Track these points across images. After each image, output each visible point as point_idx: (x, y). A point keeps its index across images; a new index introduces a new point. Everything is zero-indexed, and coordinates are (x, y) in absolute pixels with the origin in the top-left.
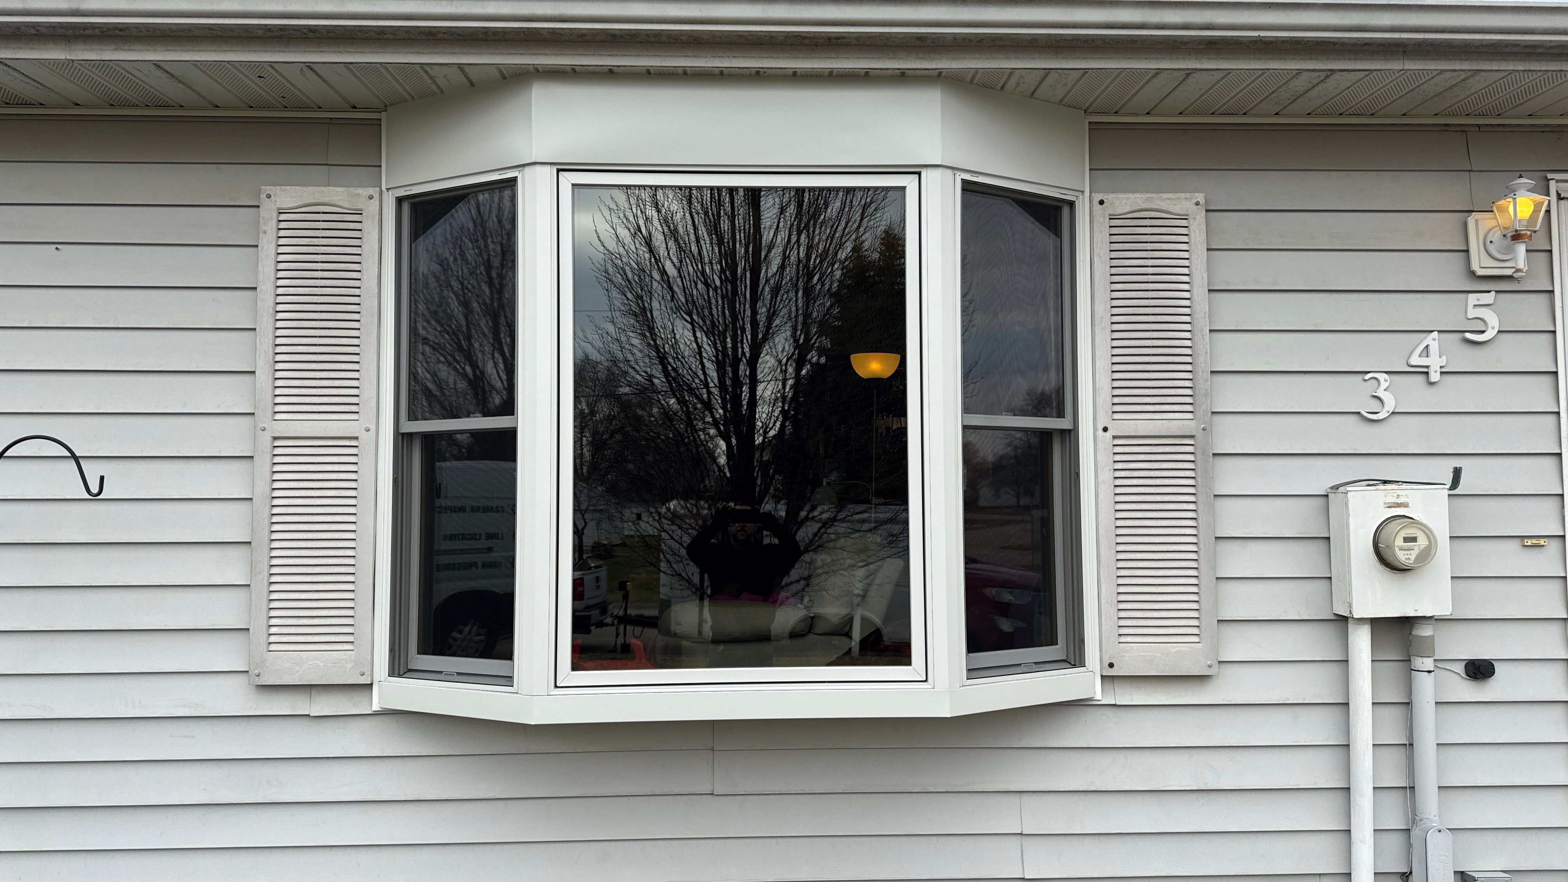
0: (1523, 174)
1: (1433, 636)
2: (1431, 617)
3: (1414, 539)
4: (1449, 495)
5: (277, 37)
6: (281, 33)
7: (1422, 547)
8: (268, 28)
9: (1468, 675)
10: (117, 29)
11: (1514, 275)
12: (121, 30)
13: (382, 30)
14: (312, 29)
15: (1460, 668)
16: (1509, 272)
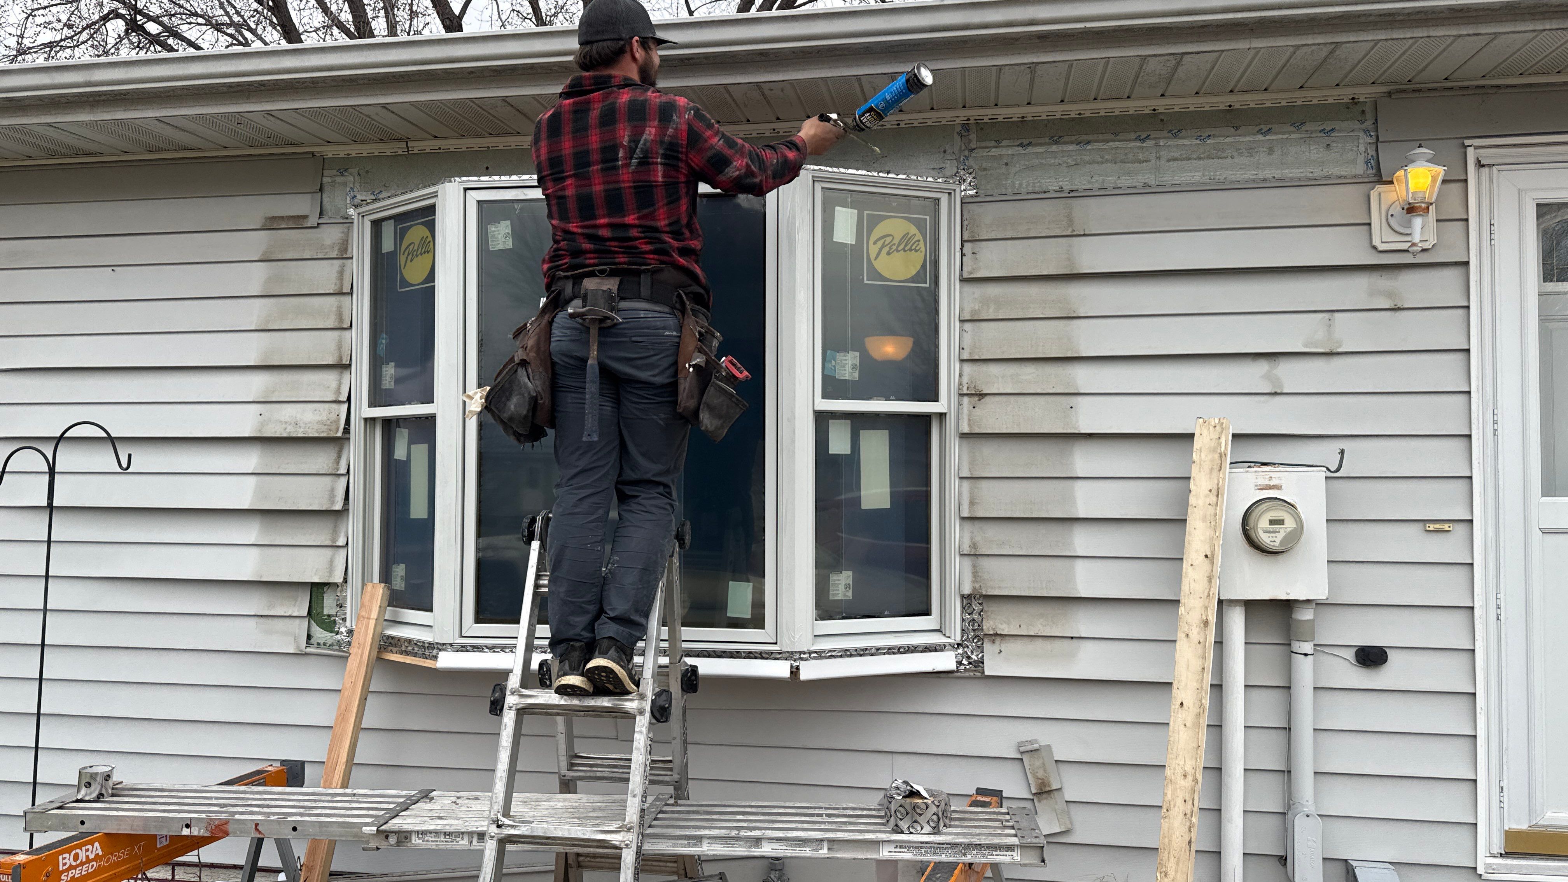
0: (1423, 143)
1: (1313, 620)
2: (1308, 601)
3: (1281, 522)
4: (1326, 478)
5: (238, 91)
6: (240, 88)
7: (1289, 530)
8: (230, 86)
9: (1358, 661)
10: (122, 94)
11: (1410, 249)
12: (125, 95)
13: (313, 80)
14: (262, 84)
15: (1350, 654)
16: (1405, 246)
